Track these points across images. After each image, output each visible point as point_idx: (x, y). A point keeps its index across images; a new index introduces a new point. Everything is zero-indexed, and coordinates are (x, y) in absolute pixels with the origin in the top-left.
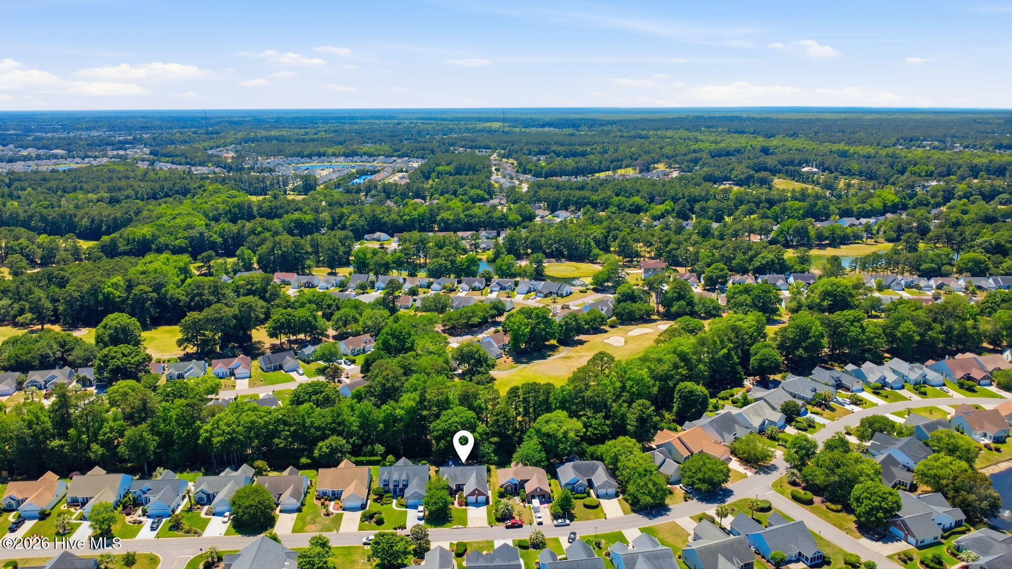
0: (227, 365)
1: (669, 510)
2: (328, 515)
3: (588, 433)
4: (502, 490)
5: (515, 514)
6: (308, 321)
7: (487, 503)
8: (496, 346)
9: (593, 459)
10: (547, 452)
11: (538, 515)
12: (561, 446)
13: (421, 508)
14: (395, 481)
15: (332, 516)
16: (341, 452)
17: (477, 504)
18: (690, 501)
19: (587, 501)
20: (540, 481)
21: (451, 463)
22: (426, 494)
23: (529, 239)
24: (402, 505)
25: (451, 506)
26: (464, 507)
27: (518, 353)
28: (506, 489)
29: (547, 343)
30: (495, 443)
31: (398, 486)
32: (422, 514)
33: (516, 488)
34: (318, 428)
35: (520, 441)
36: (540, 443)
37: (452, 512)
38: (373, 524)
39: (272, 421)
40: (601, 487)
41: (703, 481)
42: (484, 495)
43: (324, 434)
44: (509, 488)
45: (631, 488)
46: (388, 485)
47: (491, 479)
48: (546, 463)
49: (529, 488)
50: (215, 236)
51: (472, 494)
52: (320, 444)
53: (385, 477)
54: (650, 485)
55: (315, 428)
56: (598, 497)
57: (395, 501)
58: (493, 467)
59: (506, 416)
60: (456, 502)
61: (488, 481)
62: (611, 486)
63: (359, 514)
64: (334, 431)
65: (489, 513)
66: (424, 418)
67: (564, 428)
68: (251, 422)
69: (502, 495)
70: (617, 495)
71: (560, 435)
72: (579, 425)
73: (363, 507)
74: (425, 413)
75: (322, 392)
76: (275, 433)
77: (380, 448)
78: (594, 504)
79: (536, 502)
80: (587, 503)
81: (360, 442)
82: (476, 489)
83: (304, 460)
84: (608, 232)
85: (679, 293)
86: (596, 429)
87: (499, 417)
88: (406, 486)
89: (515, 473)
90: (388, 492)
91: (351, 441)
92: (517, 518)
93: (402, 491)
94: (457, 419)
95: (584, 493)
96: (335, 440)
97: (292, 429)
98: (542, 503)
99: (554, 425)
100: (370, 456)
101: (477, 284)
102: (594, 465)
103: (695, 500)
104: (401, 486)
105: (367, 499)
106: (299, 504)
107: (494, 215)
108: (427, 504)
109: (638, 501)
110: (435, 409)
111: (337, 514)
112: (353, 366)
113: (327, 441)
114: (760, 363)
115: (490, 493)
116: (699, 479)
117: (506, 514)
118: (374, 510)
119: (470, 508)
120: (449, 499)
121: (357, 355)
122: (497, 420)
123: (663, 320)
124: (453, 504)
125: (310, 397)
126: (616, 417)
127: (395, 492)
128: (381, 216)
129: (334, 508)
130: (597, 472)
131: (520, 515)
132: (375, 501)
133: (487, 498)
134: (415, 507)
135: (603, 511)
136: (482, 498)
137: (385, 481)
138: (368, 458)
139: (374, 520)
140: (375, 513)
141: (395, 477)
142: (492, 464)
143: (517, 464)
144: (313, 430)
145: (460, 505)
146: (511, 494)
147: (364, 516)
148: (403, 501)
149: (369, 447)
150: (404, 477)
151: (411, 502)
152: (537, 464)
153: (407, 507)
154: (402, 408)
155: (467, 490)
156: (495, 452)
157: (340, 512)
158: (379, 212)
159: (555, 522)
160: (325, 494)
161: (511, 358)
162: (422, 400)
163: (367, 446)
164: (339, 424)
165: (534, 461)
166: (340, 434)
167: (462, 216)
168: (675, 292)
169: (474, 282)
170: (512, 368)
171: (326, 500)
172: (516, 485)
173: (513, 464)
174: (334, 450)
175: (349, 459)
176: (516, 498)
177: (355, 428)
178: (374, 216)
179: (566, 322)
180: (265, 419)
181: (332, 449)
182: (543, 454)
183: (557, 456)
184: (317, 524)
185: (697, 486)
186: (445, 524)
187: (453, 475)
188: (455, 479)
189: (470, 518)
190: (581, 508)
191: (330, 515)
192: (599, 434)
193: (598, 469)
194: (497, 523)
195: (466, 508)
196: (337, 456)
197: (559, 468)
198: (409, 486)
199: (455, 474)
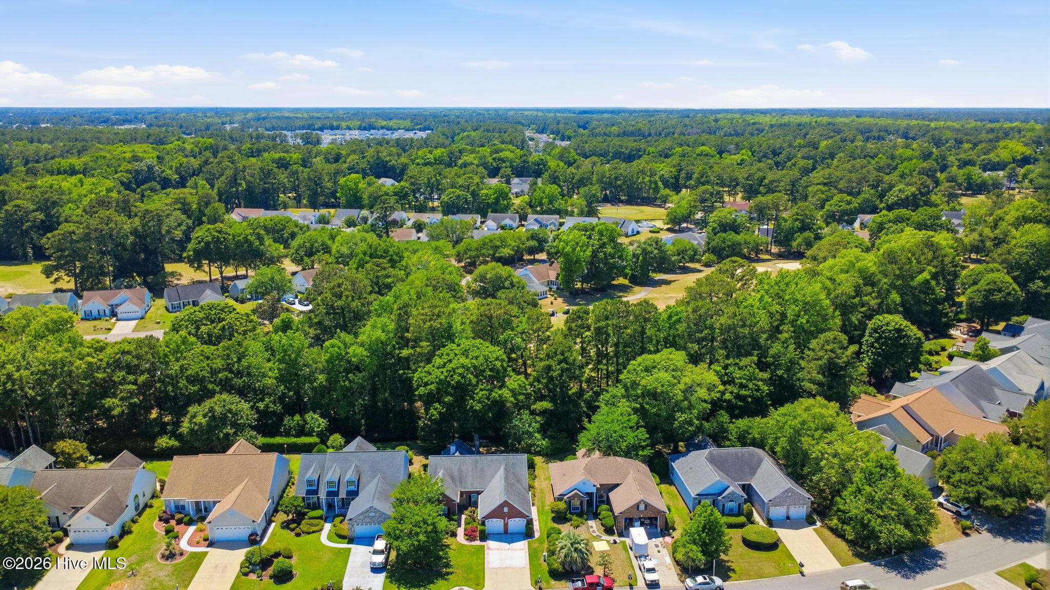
0: (106, 299)
1: (937, 555)
2: (171, 556)
3: (728, 396)
4: (562, 505)
5: (593, 562)
6: (246, 240)
7: (528, 533)
8: (537, 282)
9: (744, 444)
10: (651, 429)
11: (648, 564)
12: (681, 417)
13: (380, 544)
14: (330, 483)
15: (179, 560)
16: (234, 425)
17: (507, 536)
18: (975, 536)
19: (750, 532)
20: (643, 487)
21: (453, 448)
22: (390, 512)
23: (577, 177)
24: (342, 537)
25: (448, 540)
26: (478, 543)
27: (571, 293)
28: (569, 503)
29: (614, 282)
30: (543, 413)
31: (336, 494)
32: (380, 559)
33: (590, 503)
34: (192, 380)
35: (593, 409)
36: (636, 411)
37: (451, 553)
38: (266, 579)
39: (104, 364)
40: (774, 502)
42: (521, 516)
43: (204, 388)
44: (576, 503)
45: (853, 505)
46: (316, 492)
47: (536, 484)
48: (647, 452)
49: (621, 501)
50: (169, 172)
51: (496, 513)
52: (192, 409)
53: (311, 474)
54: (900, 499)
55: (187, 378)
56: (770, 523)
57: (328, 526)
58: (538, 460)
59: (565, 360)
60: (461, 531)
61: (531, 487)
62: (797, 501)
63: (240, 555)
64: (227, 386)
65: (533, 555)
66: (405, 363)
67: (686, 380)
69: (560, 518)
70: (811, 522)
71: (677, 393)
72: (711, 377)
73: (253, 540)
74: (405, 352)
75: (221, 320)
76: (107, 388)
77: (316, 421)
78: (768, 540)
79: (638, 534)
80: (753, 538)
81: (278, 408)
82: (506, 503)
83: (164, 442)
84: (680, 171)
85: (802, 221)
86: (742, 386)
87: (553, 363)
88: (353, 494)
89: (587, 469)
90: (316, 506)
91: (261, 405)
92: (599, 571)
93: (345, 504)
94: (466, 362)
95: (739, 513)
96: (222, 402)
98: (650, 536)
99: (664, 376)
100: (298, 435)
101: (507, 222)
102: (752, 455)
103: (986, 535)
104: (343, 495)
105: (269, 522)
106: (113, 530)
107: (530, 159)
108: (394, 536)
109: (873, 535)
110: (425, 344)
111: (194, 555)
113: (208, 404)
114: (986, 297)
115: (534, 513)
116: (991, 488)
117: (572, 562)
118: (278, 546)
119: (491, 544)
120: (443, 523)
122: (549, 368)
123: (777, 259)
124: (454, 535)
126: (778, 366)
127: (330, 506)
128: (388, 159)
129: (190, 543)
131: (605, 565)
132: (286, 525)
133: (530, 523)
134: (369, 540)
135: (790, 557)
136: (516, 524)
137: (309, 483)
138: (293, 440)
139: (270, 570)
140: (277, 555)
141: (331, 475)
142: (538, 454)
143: (590, 451)
144: (183, 383)
145: (470, 536)
146: (580, 515)
147: (248, 560)
148: (345, 528)
149: (297, 418)
150: (350, 475)
151: (360, 529)
152: (630, 452)
153: (351, 541)
154: (362, 345)
155: (485, 505)
156: (543, 430)
157: (202, 549)
158: (385, 154)
159: (689, 582)
160: (180, 508)
161: (560, 300)
162: (403, 328)
163: (293, 415)
164: (239, 374)
165: (624, 445)
166: (242, 393)
167: (490, 159)
168: (797, 219)
169: (504, 219)
171: (179, 522)
172: (590, 495)
173: (581, 452)
174: (217, 421)
175: (250, 440)
176: (591, 523)
177: (270, 382)
178: (378, 158)
179: (644, 250)
180: (89, 359)
181: (214, 417)
182: (642, 434)
183: (671, 438)
184: (138, 578)
185: (989, 503)
186: (433, 582)
187: (456, 474)
188: (461, 482)
189: (491, 566)
190: (741, 549)
191: (177, 557)
192: (749, 396)
193: (762, 465)
194: (553, 582)
195: (483, 543)
196: (224, 431)
197: (677, 461)
198: (360, 494)
199: (460, 471)
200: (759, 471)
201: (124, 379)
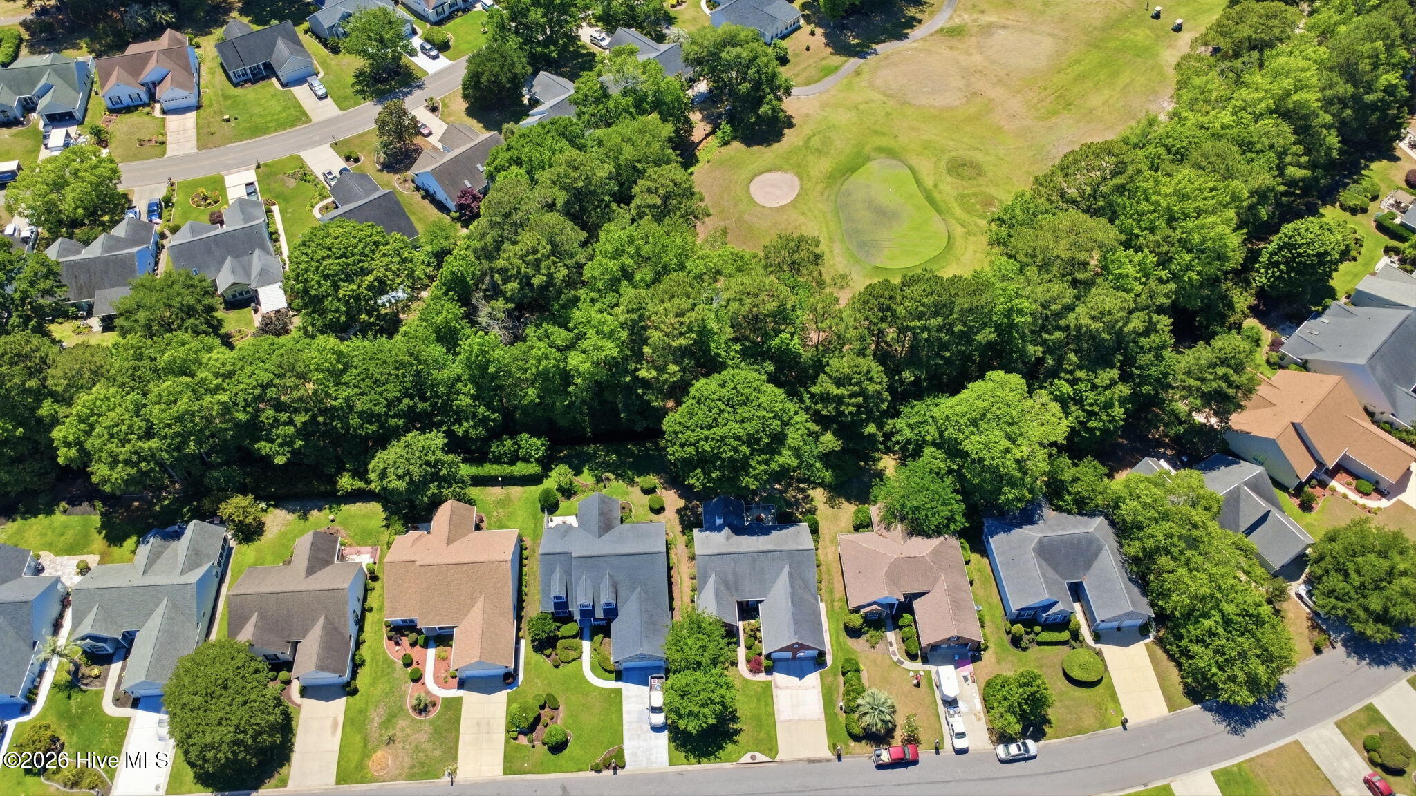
0: (133, 72)
1: (1279, 691)
2: (422, 709)
4: (858, 621)
7: (819, 659)
11: (958, 727)
14: (585, 606)
15: (434, 713)
17: (796, 666)
18: (1328, 654)
19: (1074, 664)
21: (719, 521)
24: (607, 669)
26: (762, 677)
28: (865, 617)
31: (592, 613)
33: (891, 613)
37: (736, 696)
38: (539, 748)
41: (1382, 617)
42: (813, 649)
44: (875, 615)
46: (566, 606)
48: (961, 525)
51: (786, 649)
55: (361, 415)
56: (1097, 634)
57: (587, 650)
60: (742, 660)
63: (501, 704)
65: (828, 701)
68: (180, 419)
69: (855, 630)
70: (1144, 634)
73: (509, 677)
75: (364, 272)
77: (535, 445)
78: (1090, 668)
80: (1076, 674)
81: (482, 432)
82: (796, 644)
83: (346, 482)
88: (612, 614)
89: (889, 574)
93: (605, 626)
95: (1065, 625)
97: (300, 419)
100: (511, 462)
102: (1090, 542)
103: (1341, 652)
104: (599, 614)
109: (1214, 689)
110: (673, 368)
111: (448, 703)
112: (443, 61)
115: (824, 618)
116: (1369, 611)
118: (539, 687)
119: (778, 678)
121: (449, 18)
124: (734, 666)
125: (336, 287)
129: (436, 680)
130: (1096, 565)
132: (538, 646)
133: (820, 638)
134: (640, 676)
135: (1115, 698)
137: (557, 598)
138: (507, 470)
139: (542, 734)
140: (543, 706)
141: (583, 590)
145: (755, 668)
146: (878, 627)
147: (513, 712)
148: (609, 654)
149: (508, 443)
150: (605, 593)
153: (619, 676)
157: (453, 693)
159: (1001, 750)
160: (409, 623)
163: (501, 439)
170: (829, 71)
171: (414, 645)
172: (890, 606)
176: (891, 637)
184: (399, 745)
185: (1357, 627)
186: (722, 748)
187: (730, 578)
188: (737, 589)
189: (782, 718)
190: (1059, 684)
191: (430, 708)
192: (1099, 429)
193: (1100, 556)
194: (852, 744)
195: (769, 678)
196: (428, 493)
197: (996, 537)
198: (620, 613)
199: (735, 574)
200: (1096, 564)
201: (276, 420)
